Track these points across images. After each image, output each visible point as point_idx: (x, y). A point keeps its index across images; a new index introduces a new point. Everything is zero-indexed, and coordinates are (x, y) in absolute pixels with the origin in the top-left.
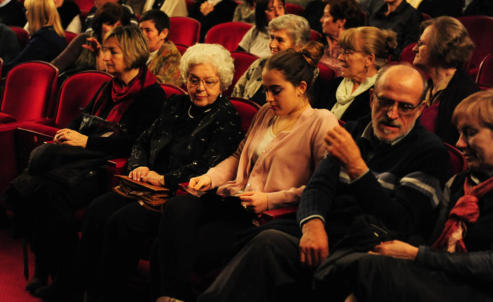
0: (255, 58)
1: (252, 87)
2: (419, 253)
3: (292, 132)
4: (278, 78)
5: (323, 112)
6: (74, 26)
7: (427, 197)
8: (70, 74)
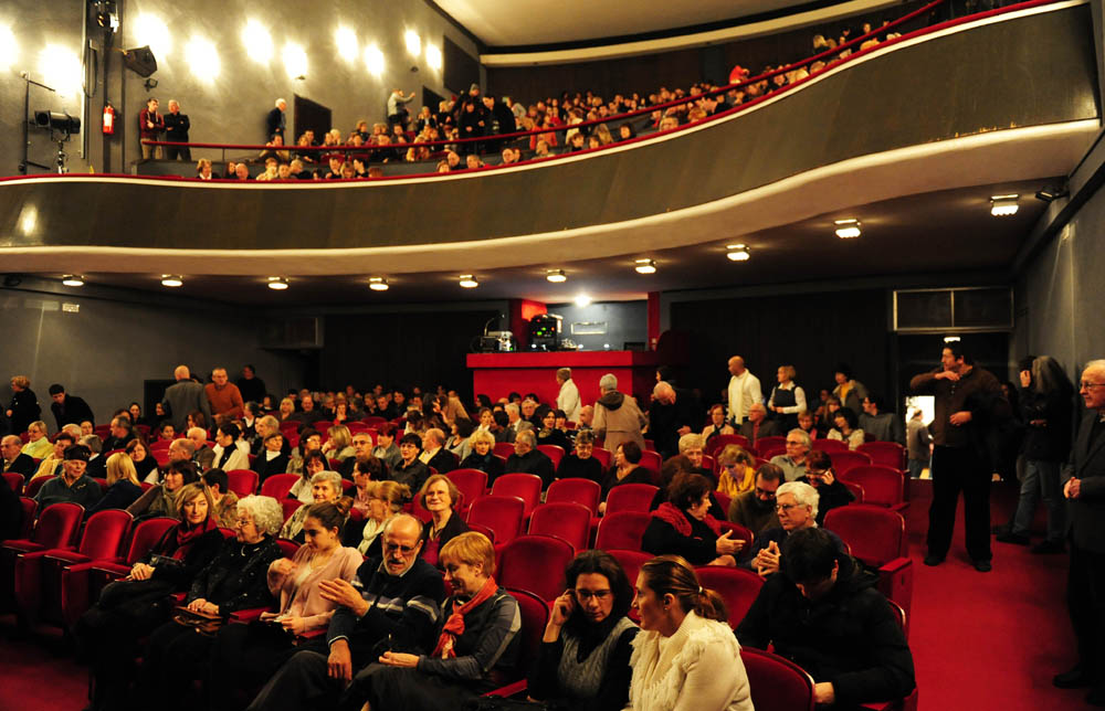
0: (301, 504)
1: (297, 527)
2: (419, 661)
3: (325, 567)
4: (316, 524)
5: (351, 550)
6: (152, 478)
7: (427, 615)
8: (145, 519)
